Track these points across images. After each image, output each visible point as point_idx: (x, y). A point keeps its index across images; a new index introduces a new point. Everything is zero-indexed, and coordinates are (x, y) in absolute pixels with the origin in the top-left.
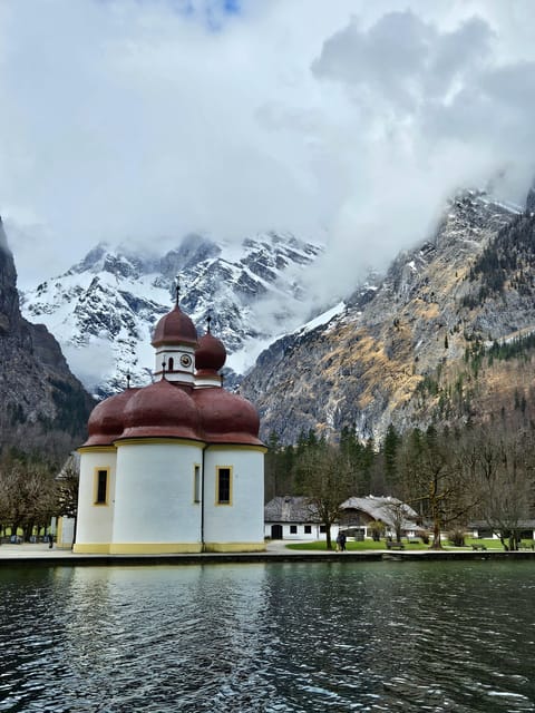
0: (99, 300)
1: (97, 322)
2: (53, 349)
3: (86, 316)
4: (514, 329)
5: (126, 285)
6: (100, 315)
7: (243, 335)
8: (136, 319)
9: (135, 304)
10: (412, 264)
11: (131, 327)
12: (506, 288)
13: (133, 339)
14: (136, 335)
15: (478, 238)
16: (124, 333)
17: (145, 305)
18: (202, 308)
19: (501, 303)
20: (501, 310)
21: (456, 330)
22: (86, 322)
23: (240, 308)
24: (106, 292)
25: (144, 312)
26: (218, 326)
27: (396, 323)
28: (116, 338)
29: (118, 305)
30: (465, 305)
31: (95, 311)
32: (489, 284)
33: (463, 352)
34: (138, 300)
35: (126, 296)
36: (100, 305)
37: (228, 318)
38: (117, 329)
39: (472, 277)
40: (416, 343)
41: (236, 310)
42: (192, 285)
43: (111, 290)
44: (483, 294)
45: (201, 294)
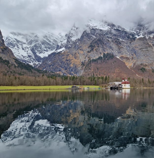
0: (10, 40)
1: (10, 44)
2: (11, 52)
3: (7, 43)
4: (95, 57)
5: (16, 37)
6: (10, 43)
7: (42, 50)
8: (18, 44)
9: (18, 41)
10: (78, 43)
11: (18, 46)
12: (94, 50)
13: (18, 48)
14: (19, 48)
15: (89, 41)
16: (16, 47)
17: (20, 42)
18: (33, 44)
19: (93, 53)
20: (93, 54)
21: (87, 56)
22: (7, 44)
23: (42, 45)
24: (11, 38)
25: (20, 43)
26: (37, 48)
27: (76, 53)
28: (14, 48)
29: (14, 41)
30: (88, 52)
31: (9, 42)
32: (92, 49)
33: (88, 60)
34: (19, 41)
35: (16, 39)
36: (11, 41)
37: (39, 47)
38: (15, 46)
39: (89, 47)
40: (80, 57)
41: (41, 45)
42: (31, 39)
43: (12, 38)
44: (91, 51)
45: (33, 41)
